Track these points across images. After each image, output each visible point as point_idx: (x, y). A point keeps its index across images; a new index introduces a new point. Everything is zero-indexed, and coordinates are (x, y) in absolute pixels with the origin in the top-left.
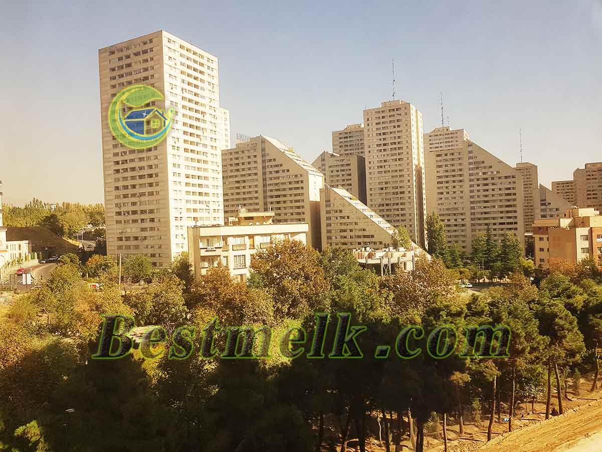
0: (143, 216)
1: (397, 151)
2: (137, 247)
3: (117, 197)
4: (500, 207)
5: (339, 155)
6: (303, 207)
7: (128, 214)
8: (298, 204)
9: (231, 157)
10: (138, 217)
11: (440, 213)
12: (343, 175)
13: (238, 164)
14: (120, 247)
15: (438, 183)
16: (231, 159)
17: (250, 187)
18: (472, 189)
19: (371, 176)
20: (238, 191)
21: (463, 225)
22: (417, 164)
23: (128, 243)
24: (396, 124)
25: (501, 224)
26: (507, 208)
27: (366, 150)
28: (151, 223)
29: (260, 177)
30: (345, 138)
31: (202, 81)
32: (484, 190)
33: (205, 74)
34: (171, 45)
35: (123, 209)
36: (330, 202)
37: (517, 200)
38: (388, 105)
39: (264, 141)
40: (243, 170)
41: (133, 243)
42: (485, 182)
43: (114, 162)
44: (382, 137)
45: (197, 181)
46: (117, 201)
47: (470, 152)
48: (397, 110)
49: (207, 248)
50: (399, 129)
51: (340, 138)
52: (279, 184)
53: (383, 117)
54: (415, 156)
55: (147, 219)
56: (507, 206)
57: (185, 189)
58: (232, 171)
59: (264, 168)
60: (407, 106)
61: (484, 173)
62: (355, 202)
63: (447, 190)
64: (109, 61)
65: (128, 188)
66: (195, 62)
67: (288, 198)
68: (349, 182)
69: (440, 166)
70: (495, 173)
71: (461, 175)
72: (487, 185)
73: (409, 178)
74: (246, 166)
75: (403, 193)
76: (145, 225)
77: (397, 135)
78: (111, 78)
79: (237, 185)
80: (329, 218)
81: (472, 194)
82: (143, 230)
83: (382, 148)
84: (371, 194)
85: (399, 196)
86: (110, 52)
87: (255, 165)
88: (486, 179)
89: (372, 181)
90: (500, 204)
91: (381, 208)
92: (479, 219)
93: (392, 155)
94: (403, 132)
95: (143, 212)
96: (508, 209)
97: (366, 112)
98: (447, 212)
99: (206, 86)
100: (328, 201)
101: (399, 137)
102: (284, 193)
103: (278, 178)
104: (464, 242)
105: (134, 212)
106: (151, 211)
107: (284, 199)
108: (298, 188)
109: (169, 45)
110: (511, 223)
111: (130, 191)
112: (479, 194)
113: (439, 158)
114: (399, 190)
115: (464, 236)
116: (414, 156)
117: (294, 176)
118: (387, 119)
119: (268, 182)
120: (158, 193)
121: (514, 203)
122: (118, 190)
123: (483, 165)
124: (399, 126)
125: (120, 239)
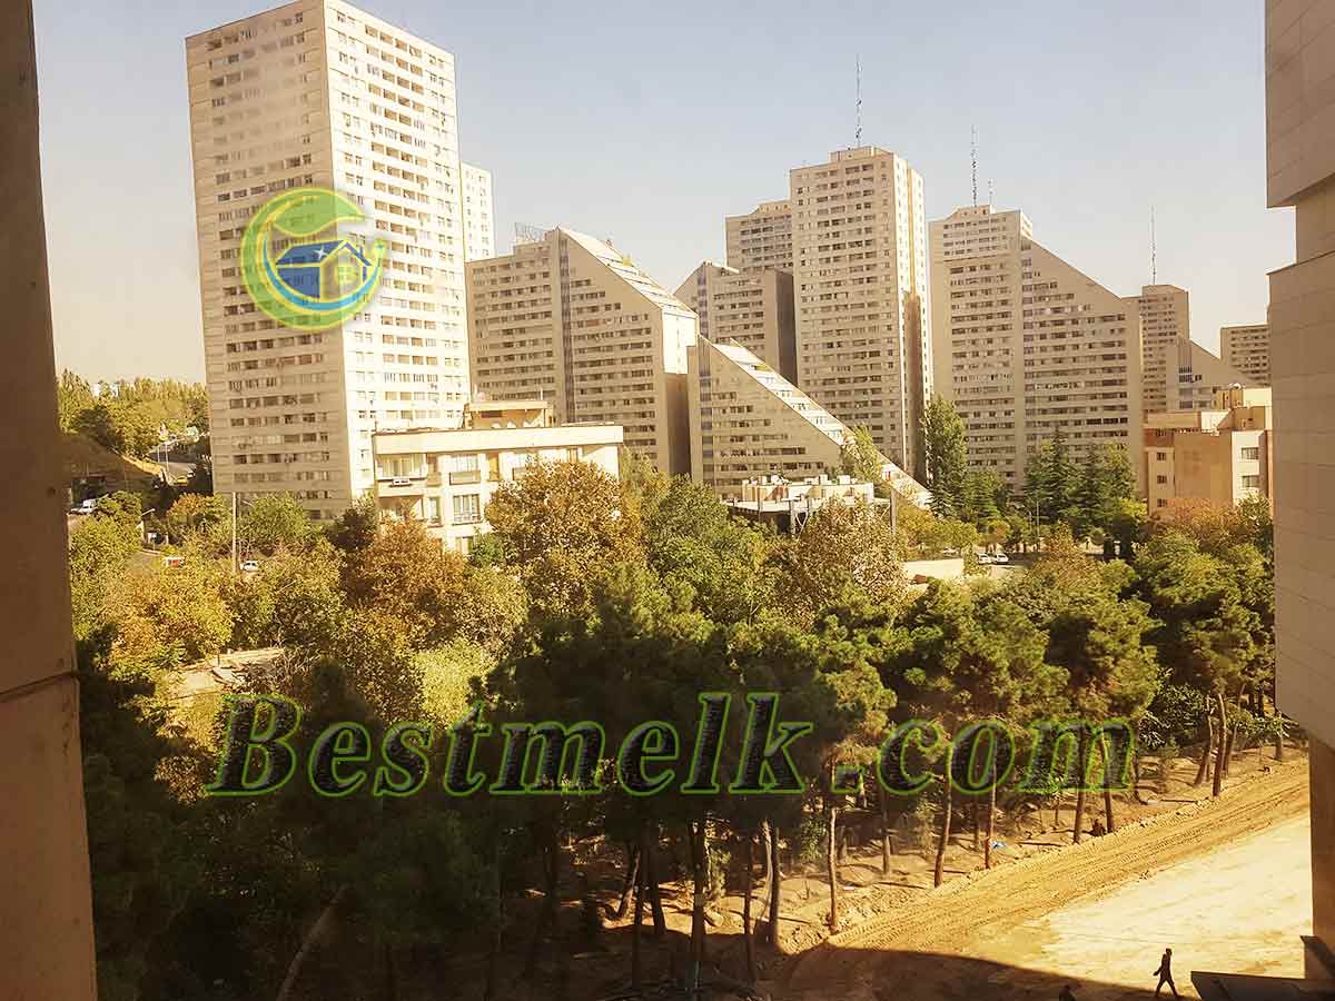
0: (289, 410)
1: (865, 262)
2: (276, 478)
3: (234, 367)
4: (1091, 386)
5: (737, 271)
6: (650, 386)
7: (258, 404)
8: (639, 380)
9: (493, 276)
10: (279, 410)
11: (959, 399)
12: (745, 315)
13: (508, 293)
14: (240, 478)
15: (954, 331)
16: (493, 282)
17: (535, 342)
18: (1029, 344)
19: (805, 317)
20: (509, 351)
21: (1009, 426)
22: (908, 290)
23: (259, 468)
24: (863, 200)
25: (1090, 422)
26: (1106, 388)
27: (797, 258)
28: (307, 423)
29: (556, 320)
30: (755, 231)
31: (417, 106)
32: (1056, 348)
33: (425, 91)
34: (344, 27)
35: (247, 393)
36: (709, 374)
37: (1128, 369)
38: (845, 157)
39: (564, 241)
40: (519, 306)
41: (267, 467)
42: (1059, 329)
43: (226, 289)
44: (831, 229)
45: (408, 332)
46: (233, 376)
47: (1026, 263)
48: (865, 168)
49: (392, 480)
50: (868, 212)
51: (743, 233)
52: (597, 335)
53: (833, 186)
54: (903, 272)
55: (297, 415)
56: (1106, 383)
57: (380, 348)
58: (495, 308)
59: (565, 300)
60: (886, 161)
61: (1056, 310)
62: (766, 374)
63: (973, 348)
64: (208, 64)
65: (255, 348)
66: (401, 63)
67: (618, 368)
68: (757, 331)
69: (958, 295)
70: (1080, 309)
71: (1004, 315)
72: (1062, 336)
73: (889, 322)
74: (527, 297)
75: (875, 354)
76: (293, 429)
77: (864, 224)
78: (213, 101)
79: (507, 339)
80: (706, 412)
81: (1028, 357)
82: (289, 438)
83: (831, 253)
84: (806, 358)
85: (868, 360)
86: (211, 43)
87: (546, 295)
88: (1061, 323)
89: (807, 328)
90: (1093, 378)
91: (827, 388)
92: (1044, 412)
93: (853, 270)
94: (877, 217)
95: (288, 400)
96: (1108, 389)
97: (796, 175)
98: (973, 397)
99: (426, 117)
100: (705, 373)
101: (868, 230)
102: (610, 355)
103: (596, 323)
104: (1009, 462)
105: (271, 401)
106: (308, 399)
107: (609, 369)
108: (639, 346)
109: (342, 27)
110: (1114, 421)
111: (260, 355)
112: (1044, 355)
113: (956, 277)
114: (869, 348)
115: (1012, 450)
116: (900, 272)
117: (630, 319)
118: (844, 190)
119: (575, 331)
120: (320, 358)
121: (1122, 376)
122: (235, 350)
123: (1052, 292)
124: (868, 206)
125: (242, 459)
